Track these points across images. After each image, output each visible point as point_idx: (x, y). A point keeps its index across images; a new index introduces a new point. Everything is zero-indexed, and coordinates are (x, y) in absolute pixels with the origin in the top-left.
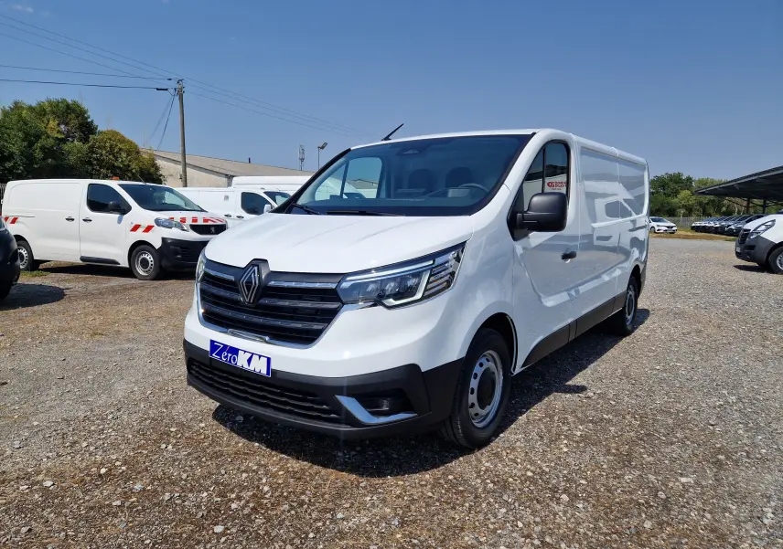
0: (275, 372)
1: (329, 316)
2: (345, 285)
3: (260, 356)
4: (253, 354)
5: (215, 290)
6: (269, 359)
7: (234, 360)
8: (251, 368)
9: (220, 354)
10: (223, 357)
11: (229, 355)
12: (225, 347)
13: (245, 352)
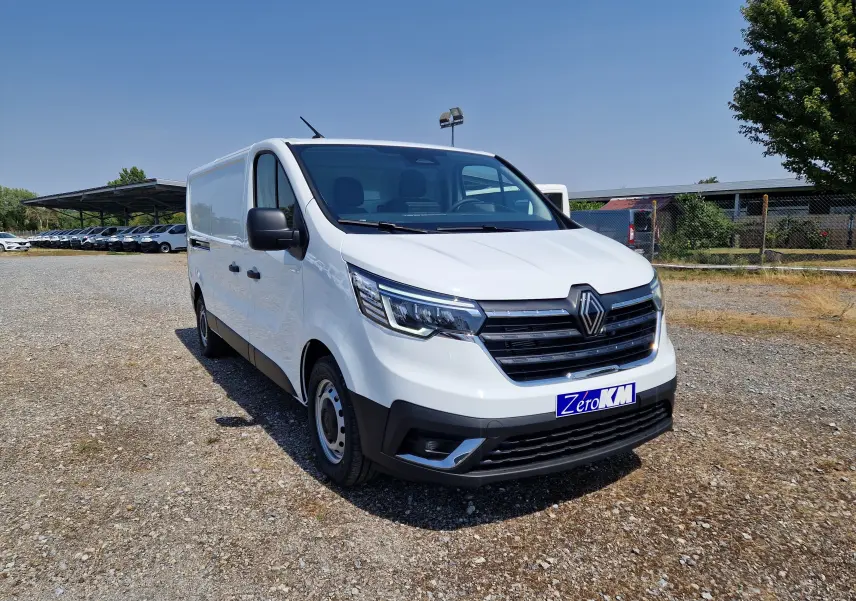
4: (618, 387)
7: (595, 404)
8: (616, 403)
9: (573, 407)
10: (578, 410)
11: (588, 402)
12: (581, 394)
13: (609, 388)
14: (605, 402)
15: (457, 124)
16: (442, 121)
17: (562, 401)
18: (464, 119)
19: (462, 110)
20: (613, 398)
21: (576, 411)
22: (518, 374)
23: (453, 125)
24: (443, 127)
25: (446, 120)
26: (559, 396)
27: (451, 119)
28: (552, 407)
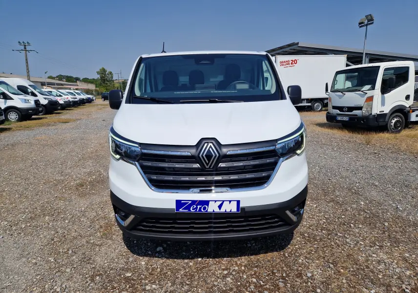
0: (243, 209)
1: (272, 167)
2: (278, 146)
3: (230, 201)
4: (223, 201)
5: (149, 164)
6: (238, 202)
7: (205, 208)
8: (223, 210)
9: (188, 208)
10: (191, 210)
11: (199, 207)
12: (194, 202)
13: (216, 201)
14: (213, 208)
15: (369, 24)
16: (360, 24)
17: (179, 203)
18: (374, 21)
19: (373, 15)
20: (220, 207)
21: (190, 210)
22: (159, 185)
23: (367, 25)
24: (360, 27)
25: (362, 23)
26: (176, 200)
27: (366, 22)
28: (173, 206)
